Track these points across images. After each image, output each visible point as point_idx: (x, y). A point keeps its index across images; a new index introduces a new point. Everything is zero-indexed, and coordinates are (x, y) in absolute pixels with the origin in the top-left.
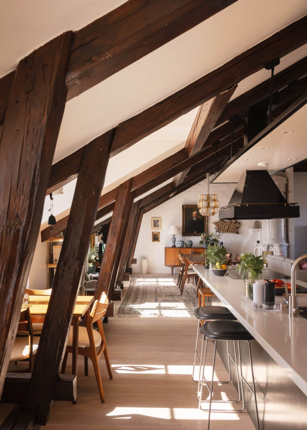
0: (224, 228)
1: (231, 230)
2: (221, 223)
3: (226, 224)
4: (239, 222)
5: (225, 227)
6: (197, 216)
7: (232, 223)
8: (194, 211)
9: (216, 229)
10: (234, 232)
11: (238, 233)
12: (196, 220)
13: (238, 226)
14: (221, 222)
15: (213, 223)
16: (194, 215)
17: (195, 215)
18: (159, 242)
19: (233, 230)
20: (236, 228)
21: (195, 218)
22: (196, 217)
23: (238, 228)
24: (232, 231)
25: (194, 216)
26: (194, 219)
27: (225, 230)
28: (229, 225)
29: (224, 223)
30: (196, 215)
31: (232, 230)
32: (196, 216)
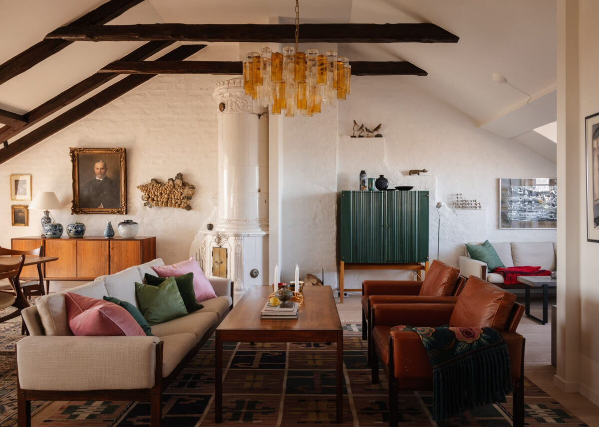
0: (160, 197)
1: (173, 202)
2: (153, 185)
3: (164, 188)
4: (193, 186)
5: (163, 195)
6: (105, 172)
7: (176, 187)
8: (98, 161)
9: (143, 200)
10: (179, 206)
11: (189, 208)
12: (101, 180)
13: (190, 192)
14: (155, 185)
15: (138, 187)
16: (98, 169)
17: (99, 171)
18: (26, 227)
19: (179, 202)
20: (185, 197)
21: (100, 176)
22: (101, 174)
23: (189, 198)
24: (177, 205)
25: (97, 171)
26: (97, 178)
27: (163, 202)
28: (170, 192)
29: (160, 187)
30: (101, 169)
31: (176, 203)
32: (101, 172)
